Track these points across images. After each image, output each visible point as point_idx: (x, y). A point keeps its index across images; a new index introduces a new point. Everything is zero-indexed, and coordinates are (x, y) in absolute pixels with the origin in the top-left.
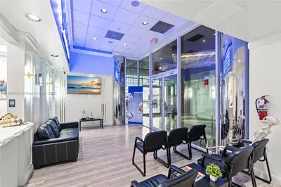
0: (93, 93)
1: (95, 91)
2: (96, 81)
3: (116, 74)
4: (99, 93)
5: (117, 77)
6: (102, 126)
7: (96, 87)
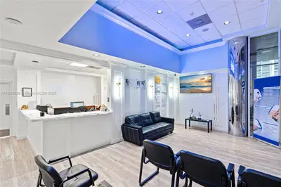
0: (203, 92)
1: (205, 89)
2: (207, 78)
3: (232, 66)
4: (211, 92)
5: (233, 69)
6: (210, 130)
7: (206, 84)
